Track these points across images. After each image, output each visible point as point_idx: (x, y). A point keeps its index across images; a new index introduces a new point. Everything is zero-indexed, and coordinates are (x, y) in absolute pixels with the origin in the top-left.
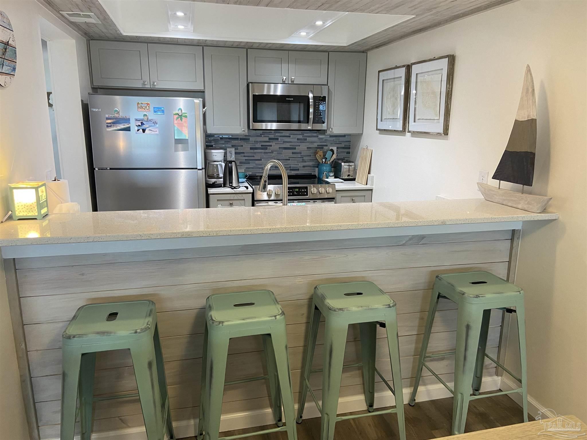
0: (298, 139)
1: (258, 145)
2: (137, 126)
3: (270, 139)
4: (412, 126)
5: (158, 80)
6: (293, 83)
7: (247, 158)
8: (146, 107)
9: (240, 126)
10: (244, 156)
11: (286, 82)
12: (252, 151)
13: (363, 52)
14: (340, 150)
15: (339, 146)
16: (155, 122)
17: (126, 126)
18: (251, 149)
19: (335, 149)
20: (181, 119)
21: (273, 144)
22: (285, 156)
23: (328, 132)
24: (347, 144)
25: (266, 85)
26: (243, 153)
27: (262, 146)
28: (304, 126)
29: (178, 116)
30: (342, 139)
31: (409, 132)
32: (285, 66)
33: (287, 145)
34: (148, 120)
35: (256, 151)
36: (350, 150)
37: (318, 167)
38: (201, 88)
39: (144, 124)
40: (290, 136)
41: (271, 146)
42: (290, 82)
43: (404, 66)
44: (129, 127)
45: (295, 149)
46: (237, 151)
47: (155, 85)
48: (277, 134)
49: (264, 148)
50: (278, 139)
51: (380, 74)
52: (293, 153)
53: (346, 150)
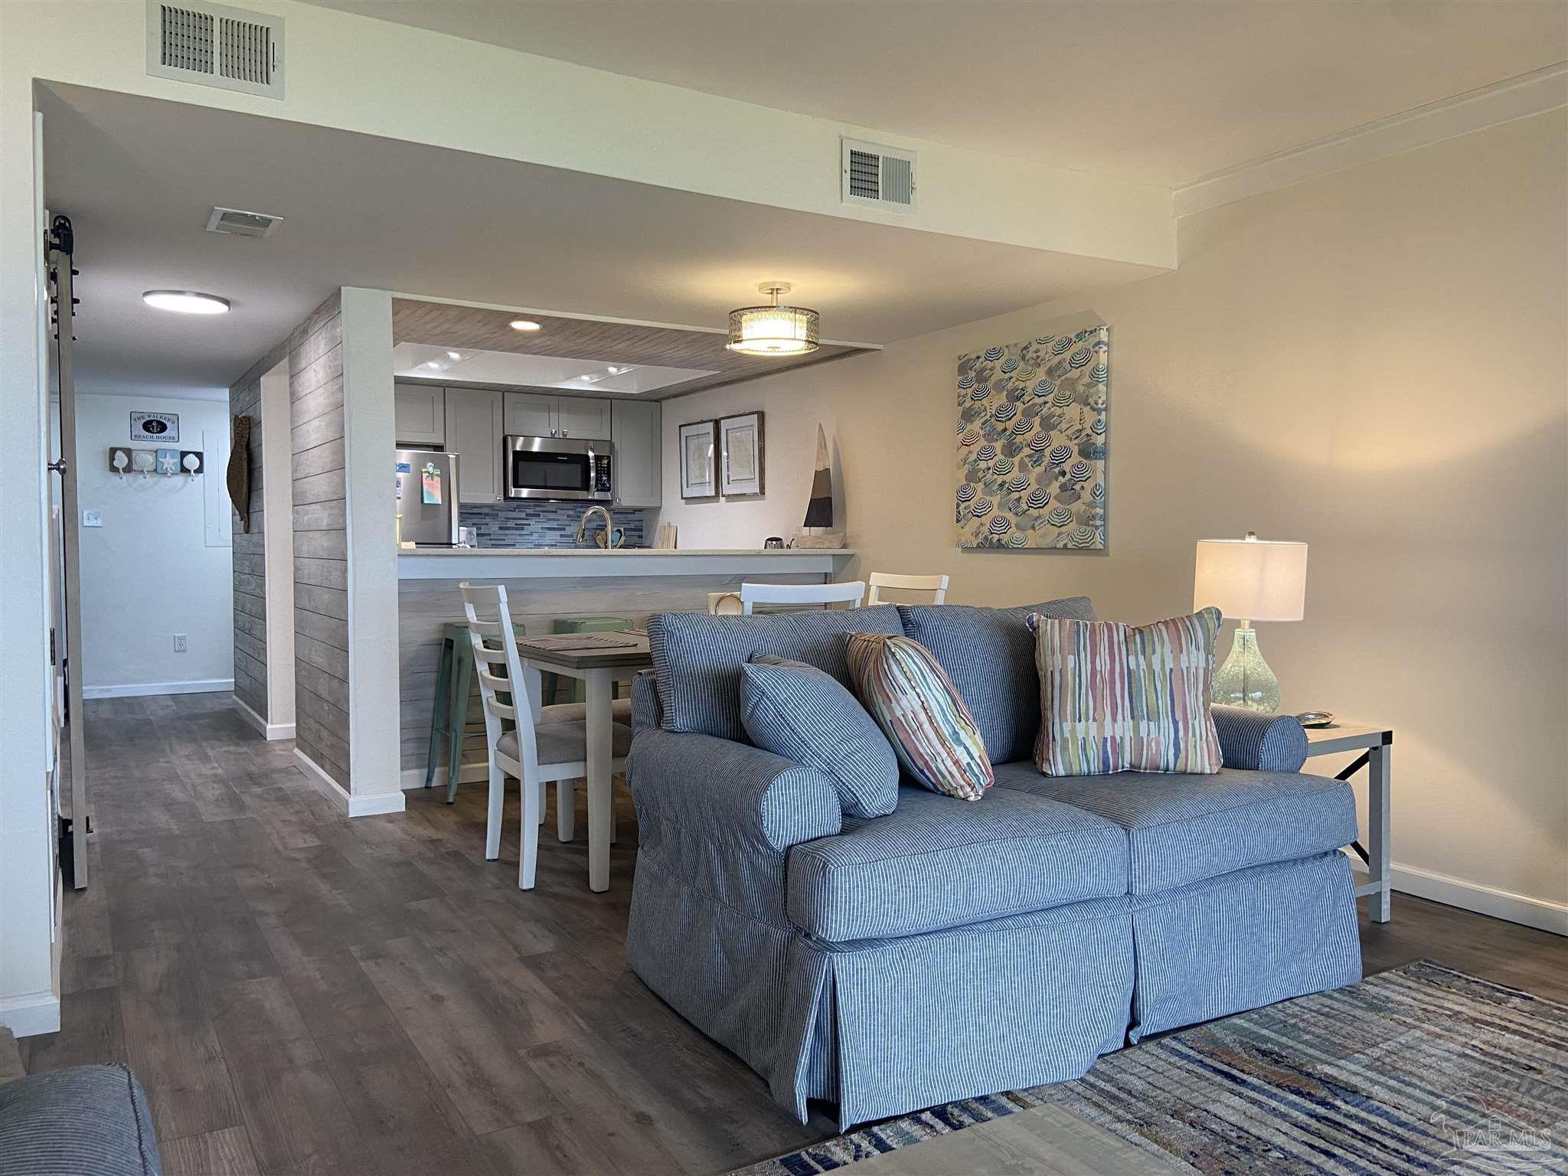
0: (568, 516)
1: (511, 524)
3: (527, 515)
4: (727, 489)
6: (565, 437)
9: (493, 493)
10: (490, 539)
11: (556, 436)
12: (502, 532)
13: (656, 401)
14: (628, 533)
15: (627, 526)
18: (501, 528)
19: (622, 530)
20: (432, 479)
21: (532, 522)
23: (615, 505)
25: (521, 438)
26: (490, 535)
27: (516, 524)
28: (581, 495)
29: (428, 474)
30: (632, 517)
31: (723, 496)
32: (554, 415)
33: (554, 525)
35: (507, 532)
36: (643, 534)
38: (439, 441)
40: (556, 512)
41: (530, 525)
42: (561, 436)
43: (711, 421)
45: (564, 529)
48: (537, 509)
49: (519, 527)
50: (539, 515)
51: (682, 428)
52: (561, 536)
53: (638, 533)
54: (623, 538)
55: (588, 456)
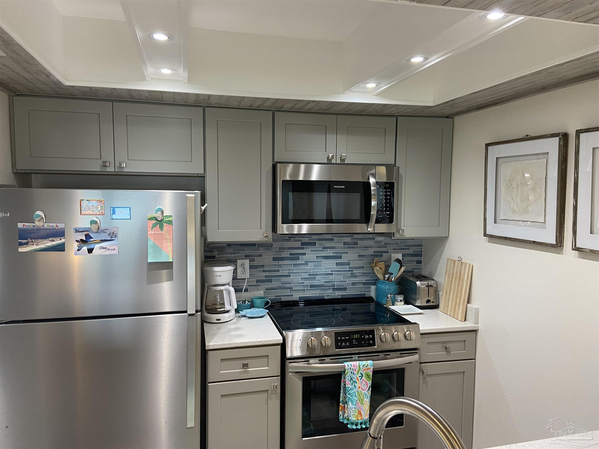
0: (345, 243)
1: (286, 254)
2: (77, 241)
3: (303, 244)
5: (129, 159)
6: (343, 163)
7: (267, 274)
8: (97, 208)
9: (261, 229)
10: (264, 271)
11: (333, 161)
12: (276, 263)
13: (448, 117)
14: (406, 258)
15: (406, 252)
16: (113, 233)
17: (58, 241)
18: (275, 259)
19: (400, 257)
20: (161, 228)
21: (308, 251)
22: (325, 269)
23: (397, 236)
24: (417, 249)
26: (263, 266)
27: (290, 254)
28: (360, 228)
29: (154, 221)
30: (409, 242)
31: (576, 249)
32: (331, 138)
33: (330, 253)
34: (99, 231)
35: (281, 262)
36: (422, 259)
37: (374, 284)
38: (198, 170)
39: (92, 238)
40: (333, 239)
41: (305, 254)
42: (339, 161)
44: (63, 245)
45: (340, 257)
46: (253, 263)
47: (123, 168)
48: (314, 237)
49: (295, 257)
50: (315, 244)
51: (490, 148)
52: (337, 264)
53: (416, 259)
54: (403, 269)
55: (367, 185)
